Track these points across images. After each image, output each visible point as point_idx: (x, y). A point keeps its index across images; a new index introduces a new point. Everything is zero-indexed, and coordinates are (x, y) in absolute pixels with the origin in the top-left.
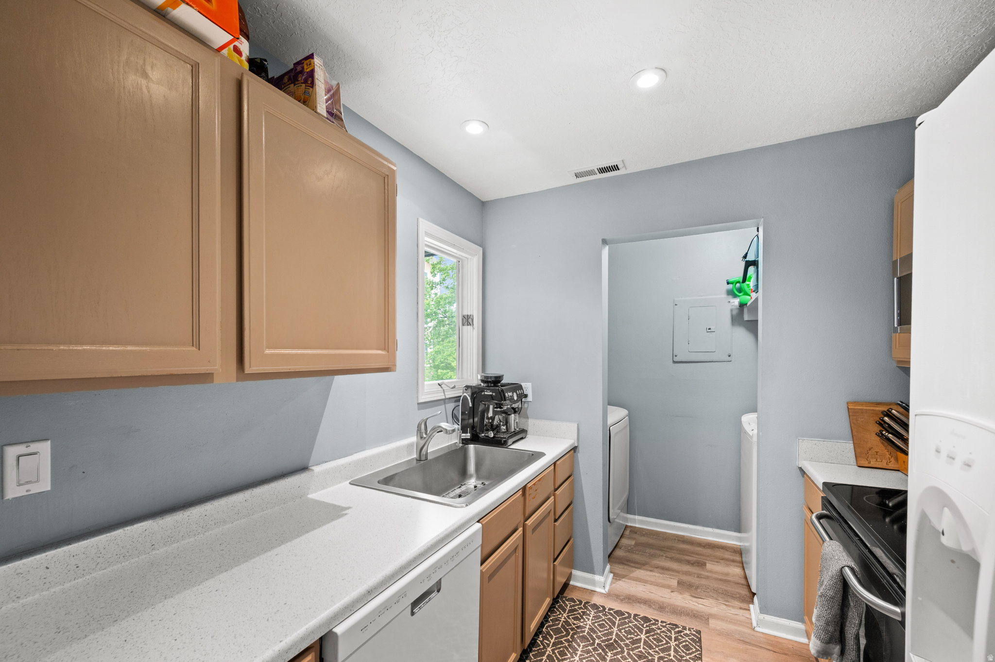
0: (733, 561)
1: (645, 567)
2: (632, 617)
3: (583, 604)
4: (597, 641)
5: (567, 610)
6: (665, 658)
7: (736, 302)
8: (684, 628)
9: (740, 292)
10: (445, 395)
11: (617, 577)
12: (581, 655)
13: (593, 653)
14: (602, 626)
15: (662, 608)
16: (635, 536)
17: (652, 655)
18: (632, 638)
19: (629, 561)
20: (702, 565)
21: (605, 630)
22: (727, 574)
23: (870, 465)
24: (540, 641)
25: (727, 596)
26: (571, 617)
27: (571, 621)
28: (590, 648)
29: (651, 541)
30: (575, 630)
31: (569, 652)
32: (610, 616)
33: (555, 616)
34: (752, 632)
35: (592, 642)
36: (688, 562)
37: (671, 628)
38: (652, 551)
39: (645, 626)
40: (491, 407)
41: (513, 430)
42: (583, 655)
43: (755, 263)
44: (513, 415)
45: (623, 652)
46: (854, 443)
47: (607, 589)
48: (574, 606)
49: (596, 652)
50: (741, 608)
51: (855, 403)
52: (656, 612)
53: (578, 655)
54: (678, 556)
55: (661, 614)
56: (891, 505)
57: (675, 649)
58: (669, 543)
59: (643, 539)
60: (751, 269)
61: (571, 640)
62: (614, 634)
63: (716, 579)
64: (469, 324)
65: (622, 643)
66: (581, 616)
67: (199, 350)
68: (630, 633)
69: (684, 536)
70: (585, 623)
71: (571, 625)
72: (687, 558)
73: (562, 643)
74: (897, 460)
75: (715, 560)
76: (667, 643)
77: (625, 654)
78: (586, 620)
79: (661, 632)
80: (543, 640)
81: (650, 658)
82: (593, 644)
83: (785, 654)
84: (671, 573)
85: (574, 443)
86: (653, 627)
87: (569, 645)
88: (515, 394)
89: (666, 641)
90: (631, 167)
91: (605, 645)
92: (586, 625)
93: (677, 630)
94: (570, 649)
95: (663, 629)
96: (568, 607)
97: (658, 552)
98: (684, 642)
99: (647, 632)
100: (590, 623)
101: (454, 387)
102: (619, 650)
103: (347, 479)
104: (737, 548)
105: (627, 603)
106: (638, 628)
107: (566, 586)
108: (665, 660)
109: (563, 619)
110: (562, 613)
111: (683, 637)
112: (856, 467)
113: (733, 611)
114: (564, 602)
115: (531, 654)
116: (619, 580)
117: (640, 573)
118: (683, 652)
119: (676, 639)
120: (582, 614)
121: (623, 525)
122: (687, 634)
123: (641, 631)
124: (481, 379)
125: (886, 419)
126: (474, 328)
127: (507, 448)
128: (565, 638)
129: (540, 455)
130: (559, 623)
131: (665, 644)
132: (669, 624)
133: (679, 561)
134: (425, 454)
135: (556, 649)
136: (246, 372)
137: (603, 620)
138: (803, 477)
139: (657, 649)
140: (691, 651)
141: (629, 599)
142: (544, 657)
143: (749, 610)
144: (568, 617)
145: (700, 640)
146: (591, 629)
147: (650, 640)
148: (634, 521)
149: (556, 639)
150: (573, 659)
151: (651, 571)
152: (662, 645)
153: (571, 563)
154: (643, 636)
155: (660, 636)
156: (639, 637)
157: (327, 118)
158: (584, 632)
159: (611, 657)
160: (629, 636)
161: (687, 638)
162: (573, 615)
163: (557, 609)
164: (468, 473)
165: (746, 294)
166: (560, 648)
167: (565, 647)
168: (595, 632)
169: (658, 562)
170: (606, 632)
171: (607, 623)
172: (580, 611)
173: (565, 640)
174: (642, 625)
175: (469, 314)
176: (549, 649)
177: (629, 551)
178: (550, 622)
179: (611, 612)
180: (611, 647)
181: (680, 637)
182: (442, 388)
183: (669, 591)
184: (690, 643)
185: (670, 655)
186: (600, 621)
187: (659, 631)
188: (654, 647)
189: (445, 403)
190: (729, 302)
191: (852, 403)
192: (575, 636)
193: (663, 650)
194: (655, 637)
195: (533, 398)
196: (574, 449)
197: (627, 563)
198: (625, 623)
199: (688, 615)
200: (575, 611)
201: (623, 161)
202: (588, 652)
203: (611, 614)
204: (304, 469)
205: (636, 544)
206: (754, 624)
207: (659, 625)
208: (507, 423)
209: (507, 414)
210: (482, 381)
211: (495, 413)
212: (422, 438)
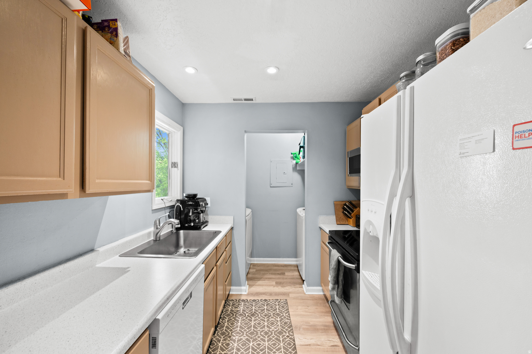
0: (295, 270)
1: (261, 280)
2: (260, 301)
3: (238, 301)
4: (247, 314)
5: (231, 305)
6: (275, 313)
7: (294, 162)
8: (281, 300)
9: (296, 158)
10: (165, 205)
11: (250, 286)
12: (241, 322)
13: (246, 320)
14: (247, 308)
15: (271, 294)
16: (255, 267)
17: (270, 314)
18: (261, 309)
19: (254, 278)
20: (283, 274)
21: (249, 309)
22: (293, 276)
23: (340, 224)
24: (221, 321)
25: (294, 284)
26: (233, 308)
27: (234, 309)
28: (244, 318)
29: (262, 268)
30: (236, 313)
31: (235, 322)
32: (250, 303)
33: (226, 309)
34: (304, 295)
35: (244, 315)
36: (278, 274)
37: (276, 301)
38: (263, 272)
39: (265, 303)
40: (191, 210)
41: (202, 221)
42: (242, 322)
43: (303, 147)
44: (202, 214)
45: (258, 315)
46: (336, 216)
47: (247, 292)
48: (234, 303)
49: (247, 319)
50: (300, 287)
51: (336, 201)
52: (269, 297)
53: (240, 322)
54: (274, 272)
55: (271, 297)
56: (346, 236)
57: (278, 308)
58: (269, 268)
59: (259, 268)
60: (302, 149)
61: (235, 317)
62: (254, 309)
63: (290, 278)
64: (175, 167)
65: (257, 312)
66: (238, 306)
67: (64, 179)
68: (260, 307)
69: (275, 264)
70: (240, 308)
71: (234, 311)
72: (278, 272)
73: (231, 319)
74: (348, 221)
75: (288, 271)
76: (275, 307)
77: (260, 316)
78: (240, 307)
79: (272, 304)
80: (222, 321)
81: (270, 315)
82: (245, 316)
83: (316, 300)
84: (273, 280)
85: (232, 226)
86: (269, 302)
87: (234, 320)
88: (203, 203)
89: (275, 306)
90: (258, 100)
91: (251, 315)
92: (241, 309)
93: (278, 301)
94: (235, 321)
95: (273, 302)
96: (231, 304)
97: (266, 272)
98: (281, 305)
99: (267, 305)
100: (242, 308)
101: (171, 201)
102: (257, 315)
103: (117, 254)
104: (295, 265)
105: (257, 296)
106: (263, 305)
107: (229, 294)
108: (276, 314)
109: (230, 310)
110: (229, 307)
111: (281, 303)
112: (336, 225)
113: (297, 289)
114: (229, 302)
115: (218, 328)
116: (252, 287)
117: (260, 282)
118: (282, 309)
119: (278, 305)
120: (238, 305)
121: (250, 263)
122: (282, 302)
123: (264, 305)
124: (186, 196)
125: (345, 206)
126: (178, 169)
127: (201, 230)
128: (232, 317)
129: (220, 232)
130: (228, 312)
131: (275, 308)
132: (275, 300)
133: (275, 274)
134: (159, 237)
135: (229, 323)
136: (87, 193)
137: (248, 305)
138: (321, 230)
139: (272, 311)
140: (284, 308)
141: (257, 294)
142: (224, 328)
143: (302, 287)
144: (232, 308)
145: (287, 302)
146: (244, 310)
147: (268, 308)
148: (254, 261)
149: (228, 318)
150: (238, 325)
151: (264, 280)
152: (274, 308)
153: (231, 284)
154: (265, 307)
155: (272, 305)
156: (264, 308)
157: (124, 55)
158: (240, 312)
159: (254, 319)
160: (260, 309)
161: (282, 303)
162: (234, 307)
163: (226, 306)
164: (180, 246)
165: (298, 159)
166: (231, 322)
167: (233, 321)
168: (245, 311)
169: (267, 276)
170: (250, 310)
171: (250, 306)
172: (237, 304)
173: (233, 318)
174: (264, 303)
175: (175, 162)
176: (226, 324)
177: (253, 274)
178: (224, 312)
179: (251, 301)
180: (253, 315)
181: (280, 304)
182: (163, 201)
183: (273, 287)
184: (284, 305)
185: (277, 312)
186: (246, 306)
187: (271, 304)
188: (270, 310)
189: (165, 210)
190: (292, 162)
191: (335, 201)
192: (237, 315)
193: (274, 311)
194: (270, 306)
195: (211, 205)
196: (232, 228)
197: (253, 279)
198: (257, 304)
199: (281, 294)
200: (235, 305)
201: (255, 97)
202: (244, 320)
203: (251, 302)
204: (92, 250)
205: (256, 271)
206: (305, 291)
207: (271, 301)
208: (199, 218)
209: (199, 213)
210: (186, 197)
211: (193, 213)
212: (157, 228)
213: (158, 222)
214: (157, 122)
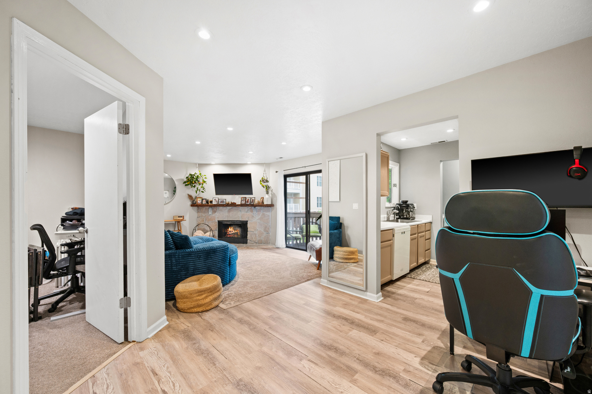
10: (391, 206)
40: (404, 210)
41: (411, 216)
44: (411, 212)
64: (395, 186)
85: (431, 221)
88: (412, 207)
101: (394, 204)
126: (397, 188)
129: (421, 221)
175: (395, 184)
182: (390, 204)
189: (391, 208)
195: (417, 208)
196: (431, 223)
201: (446, 140)
208: (409, 215)
209: (409, 212)
210: (402, 202)
211: (406, 211)
212: (388, 215)
213: (388, 212)
214: (390, 165)
